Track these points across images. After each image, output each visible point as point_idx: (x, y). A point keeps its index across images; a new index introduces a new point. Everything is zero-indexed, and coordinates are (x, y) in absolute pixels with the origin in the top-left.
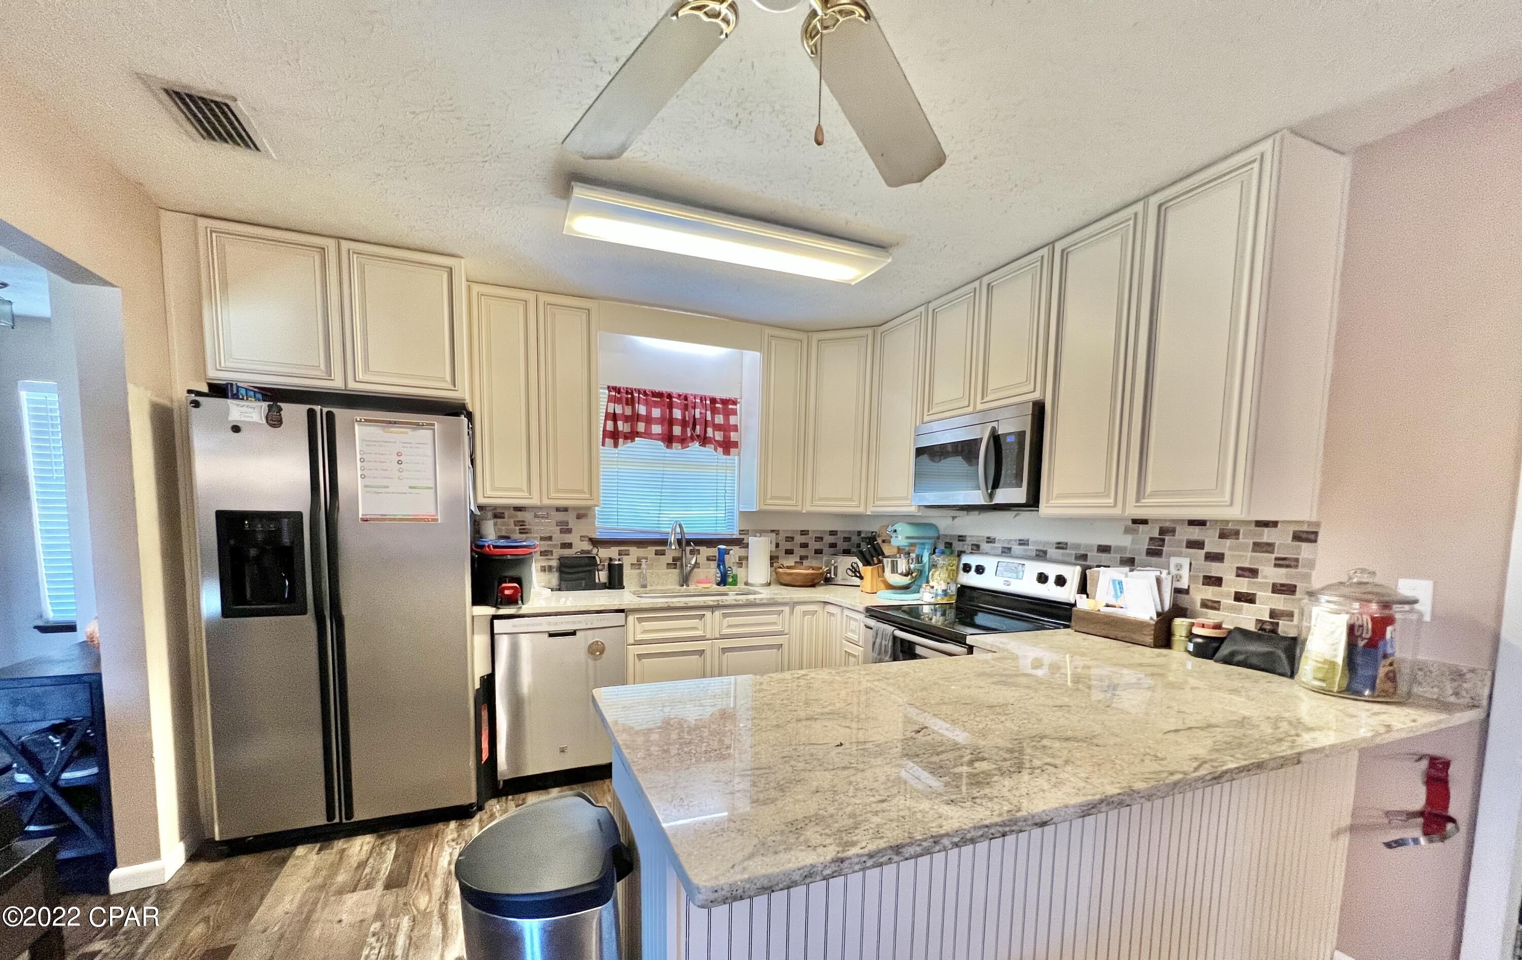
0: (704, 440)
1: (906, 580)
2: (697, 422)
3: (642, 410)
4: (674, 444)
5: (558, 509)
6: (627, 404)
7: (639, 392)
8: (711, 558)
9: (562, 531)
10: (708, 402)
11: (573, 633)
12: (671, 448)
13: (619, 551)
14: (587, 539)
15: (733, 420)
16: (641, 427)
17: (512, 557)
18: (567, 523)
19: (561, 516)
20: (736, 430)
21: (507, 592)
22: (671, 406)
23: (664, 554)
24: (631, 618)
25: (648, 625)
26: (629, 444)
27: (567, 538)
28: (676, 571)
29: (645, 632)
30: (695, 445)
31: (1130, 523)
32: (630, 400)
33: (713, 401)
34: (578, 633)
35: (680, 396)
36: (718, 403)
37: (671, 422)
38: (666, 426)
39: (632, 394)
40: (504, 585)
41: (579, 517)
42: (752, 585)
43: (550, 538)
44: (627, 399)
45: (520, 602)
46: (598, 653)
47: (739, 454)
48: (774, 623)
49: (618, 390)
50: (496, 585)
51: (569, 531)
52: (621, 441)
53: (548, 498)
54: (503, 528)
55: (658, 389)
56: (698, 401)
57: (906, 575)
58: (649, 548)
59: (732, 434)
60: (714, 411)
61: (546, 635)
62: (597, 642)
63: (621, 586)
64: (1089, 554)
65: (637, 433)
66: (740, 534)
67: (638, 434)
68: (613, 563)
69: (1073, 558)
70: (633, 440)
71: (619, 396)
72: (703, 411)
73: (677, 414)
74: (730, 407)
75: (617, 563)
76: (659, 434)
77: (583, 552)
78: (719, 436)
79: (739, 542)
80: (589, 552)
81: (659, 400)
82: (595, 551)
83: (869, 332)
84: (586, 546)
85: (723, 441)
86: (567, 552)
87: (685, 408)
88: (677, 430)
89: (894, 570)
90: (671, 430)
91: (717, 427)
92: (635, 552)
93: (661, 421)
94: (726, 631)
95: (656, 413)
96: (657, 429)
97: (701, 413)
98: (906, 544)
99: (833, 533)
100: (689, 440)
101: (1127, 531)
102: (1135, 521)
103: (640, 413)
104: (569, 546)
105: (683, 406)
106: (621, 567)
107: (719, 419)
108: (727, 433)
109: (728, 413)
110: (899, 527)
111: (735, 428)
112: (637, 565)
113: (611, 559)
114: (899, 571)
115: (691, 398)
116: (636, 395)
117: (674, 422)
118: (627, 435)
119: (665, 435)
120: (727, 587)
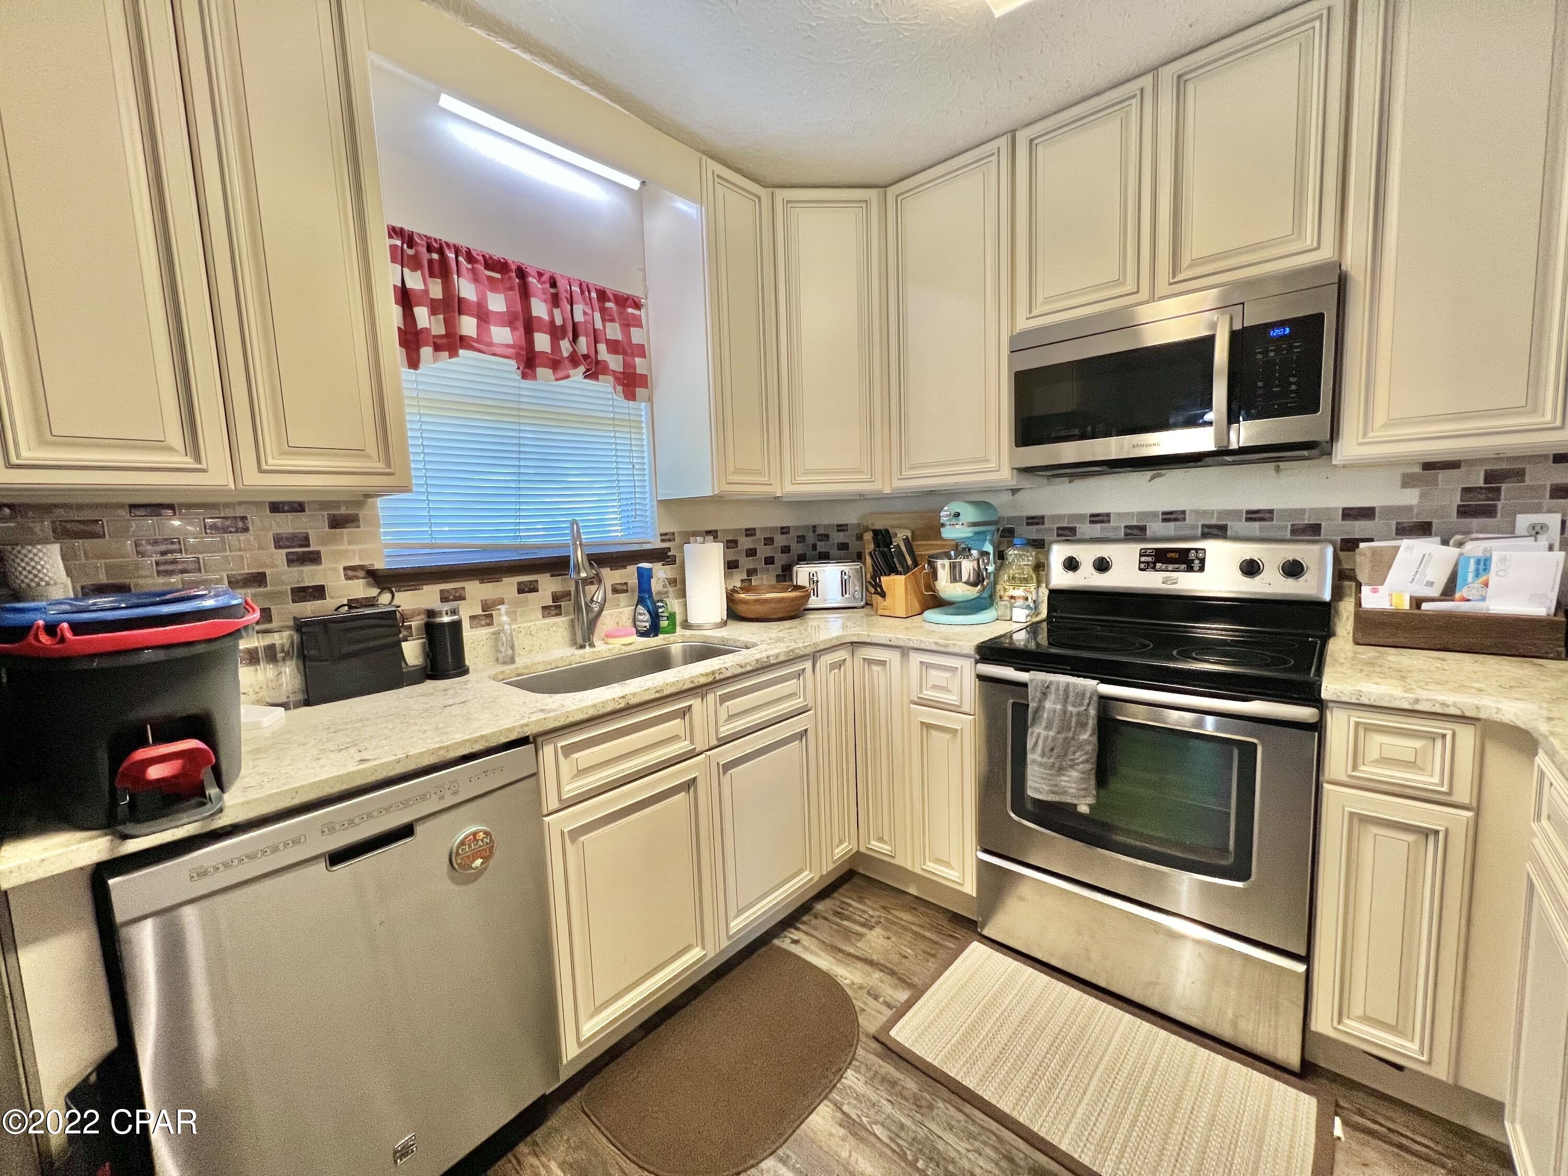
0: (595, 369)
1: (972, 592)
2: (581, 329)
3: (467, 290)
4: (538, 370)
5: (276, 507)
6: (432, 275)
7: (457, 251)
8: (619, 587)
9: (296, 560)
10: (594, 295)
11: (406, 831)
12: (534, 378)
13: (442, 591)
14: (361, 573)
15: (637, 336)
16: (468, 325)
17: (161, 655)
18: (305, 541)
19: (287, 524)
20: (643, 355)
21: (155, 772)
22: (525, 294)
23: (536, 590)
24: (548, 751)
25: (585, 757)
26: (445, 362)
27: (309, 576)
28: (561, 622)
29: (582, 772)
30: (577, 374)
31: (1417, 469)
32: (436, 266)
33: (602, 295)
34: (419, 829)
35: (540, 275)
36: (609, 301)
37: (529, 326)
38: (521, 331)
39: (441, 251)
40: (142, 754)
41: (337, 523)
42: (699, 627)
43: (259, 579)
44: (430, 262)
45: (213, 791)
46: (479, 862)
47: (650, 400)
48: (792, 695)
49: (409, 239)
50: (103, 757)
51: (314, 558)
52: (426, 352)
53: (261, 471)
54: (100, 563)
55: (498, 253)
56: (576, 289)
57: (975, 584)
58: (506, 580)
59: (638, 360)
60: (607, 316)
61: (322, 865)
62: (475, 834)
63: (460, 669)
64: (1324, 524)
65: (462, 338)
66: (663, 541)
67: (464, 342)
68: (438, 620)
69: (1289, 533)
70: (453, 353)
71: (411, 252)
72: (589, 311)
73: (539, 309)
74: (630, 310)
75: (446, 619)
76: (508, 346)
77: (352, 604)
78: (615, 362)
79: (661, 556)
80: (370, 602)
81: (498, 276)
82: (385, 598)
83: (873, 194)
84: (360, 589)
85: (623, 373)
86: (310, 609)
87: (555, 301)
88: (542, 342)
89: (955, 577)
90: (530, 342)
91: (614, 347)
92: (476, 591)
93: (509, 320)
94: (726, 730)
95: (497, 303)
96: (502, 335)
97: (585, 313)
98: (970, 535)
99: (784, 530)
100: (567, 363)
101: (1408, 482)
102: (1428, 466)
103: (462, 295)
104: (318, 592)
105: (549, 297)
106: (456, 626)
107: (614, 331)
108: (629, 359)
109: (628, 324)
110: (955, 507)
111: (641, 351)
112: (486, 616)
113: (431, 613)
114: (965, 578)
115: (562, 284)
116: (451, 255)
117: (535, 326)
118: (439, 341)
119: (521, 348)
120: (661, 636)
